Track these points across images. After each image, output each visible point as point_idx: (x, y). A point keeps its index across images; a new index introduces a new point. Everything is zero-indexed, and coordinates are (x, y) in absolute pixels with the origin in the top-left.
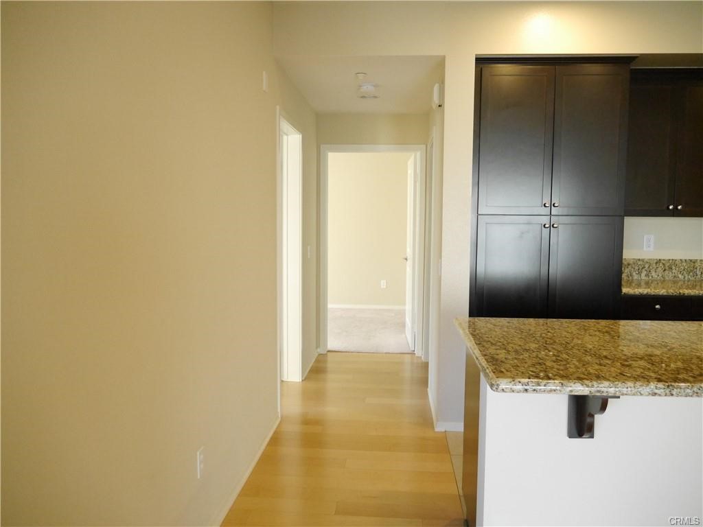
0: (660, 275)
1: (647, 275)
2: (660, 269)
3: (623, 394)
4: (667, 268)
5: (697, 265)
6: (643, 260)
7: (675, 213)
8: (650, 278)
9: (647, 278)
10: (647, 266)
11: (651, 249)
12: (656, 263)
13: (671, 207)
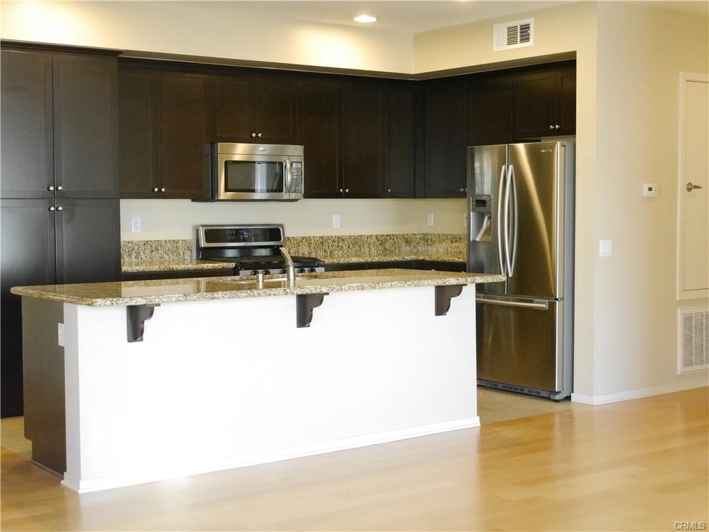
0: (148, 257)
1: (137, 257)
2: (147, 250)
3: (162, 302)
4: (154, 249)
5: (180, 245)
6: (132, 242)
7: (160, 196)
8: (140, 259)
9: (137, 260)
10: (136, 248)
11: (139, 231)
12: (145, 244)
13: (156, 190)
